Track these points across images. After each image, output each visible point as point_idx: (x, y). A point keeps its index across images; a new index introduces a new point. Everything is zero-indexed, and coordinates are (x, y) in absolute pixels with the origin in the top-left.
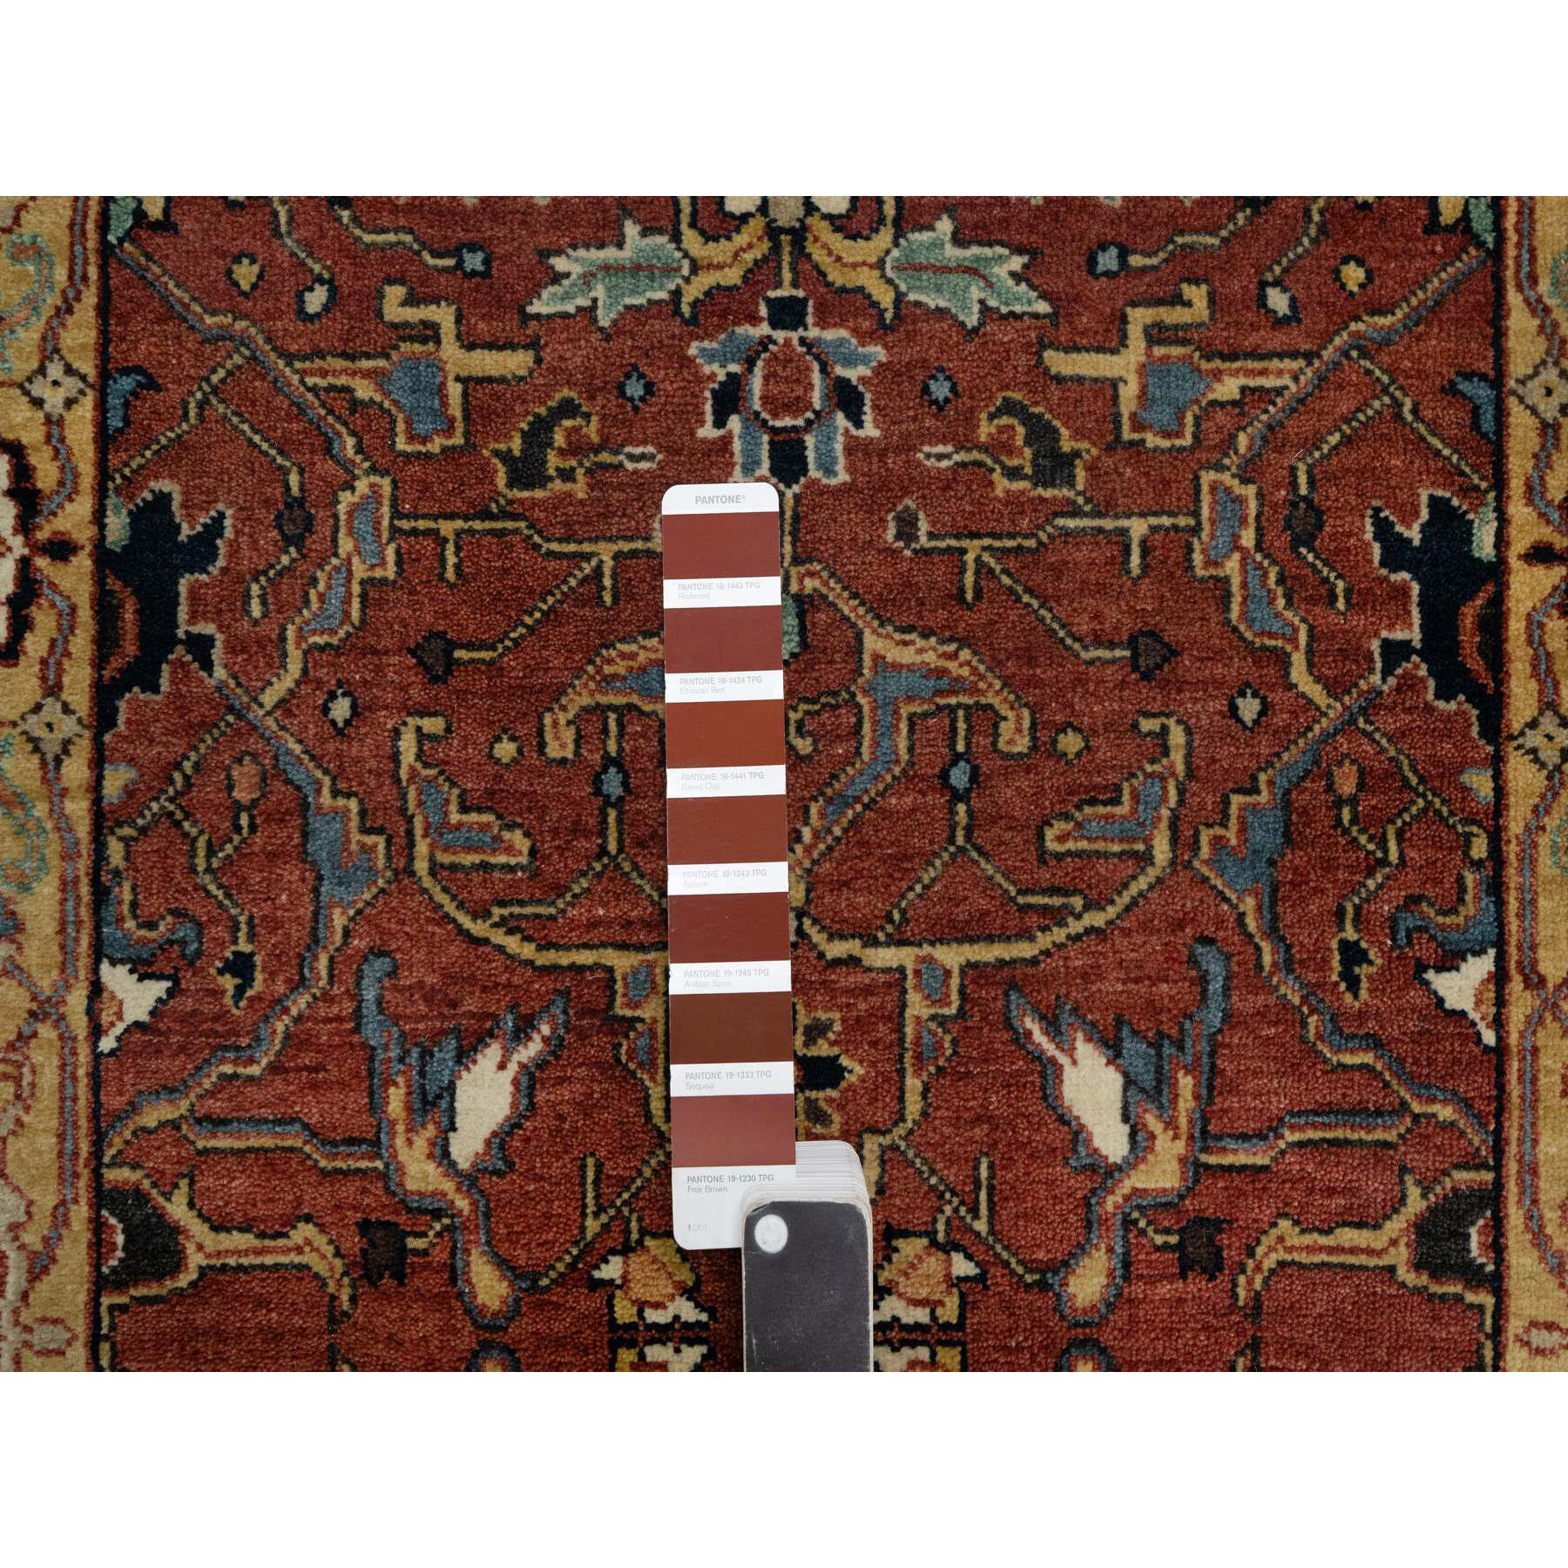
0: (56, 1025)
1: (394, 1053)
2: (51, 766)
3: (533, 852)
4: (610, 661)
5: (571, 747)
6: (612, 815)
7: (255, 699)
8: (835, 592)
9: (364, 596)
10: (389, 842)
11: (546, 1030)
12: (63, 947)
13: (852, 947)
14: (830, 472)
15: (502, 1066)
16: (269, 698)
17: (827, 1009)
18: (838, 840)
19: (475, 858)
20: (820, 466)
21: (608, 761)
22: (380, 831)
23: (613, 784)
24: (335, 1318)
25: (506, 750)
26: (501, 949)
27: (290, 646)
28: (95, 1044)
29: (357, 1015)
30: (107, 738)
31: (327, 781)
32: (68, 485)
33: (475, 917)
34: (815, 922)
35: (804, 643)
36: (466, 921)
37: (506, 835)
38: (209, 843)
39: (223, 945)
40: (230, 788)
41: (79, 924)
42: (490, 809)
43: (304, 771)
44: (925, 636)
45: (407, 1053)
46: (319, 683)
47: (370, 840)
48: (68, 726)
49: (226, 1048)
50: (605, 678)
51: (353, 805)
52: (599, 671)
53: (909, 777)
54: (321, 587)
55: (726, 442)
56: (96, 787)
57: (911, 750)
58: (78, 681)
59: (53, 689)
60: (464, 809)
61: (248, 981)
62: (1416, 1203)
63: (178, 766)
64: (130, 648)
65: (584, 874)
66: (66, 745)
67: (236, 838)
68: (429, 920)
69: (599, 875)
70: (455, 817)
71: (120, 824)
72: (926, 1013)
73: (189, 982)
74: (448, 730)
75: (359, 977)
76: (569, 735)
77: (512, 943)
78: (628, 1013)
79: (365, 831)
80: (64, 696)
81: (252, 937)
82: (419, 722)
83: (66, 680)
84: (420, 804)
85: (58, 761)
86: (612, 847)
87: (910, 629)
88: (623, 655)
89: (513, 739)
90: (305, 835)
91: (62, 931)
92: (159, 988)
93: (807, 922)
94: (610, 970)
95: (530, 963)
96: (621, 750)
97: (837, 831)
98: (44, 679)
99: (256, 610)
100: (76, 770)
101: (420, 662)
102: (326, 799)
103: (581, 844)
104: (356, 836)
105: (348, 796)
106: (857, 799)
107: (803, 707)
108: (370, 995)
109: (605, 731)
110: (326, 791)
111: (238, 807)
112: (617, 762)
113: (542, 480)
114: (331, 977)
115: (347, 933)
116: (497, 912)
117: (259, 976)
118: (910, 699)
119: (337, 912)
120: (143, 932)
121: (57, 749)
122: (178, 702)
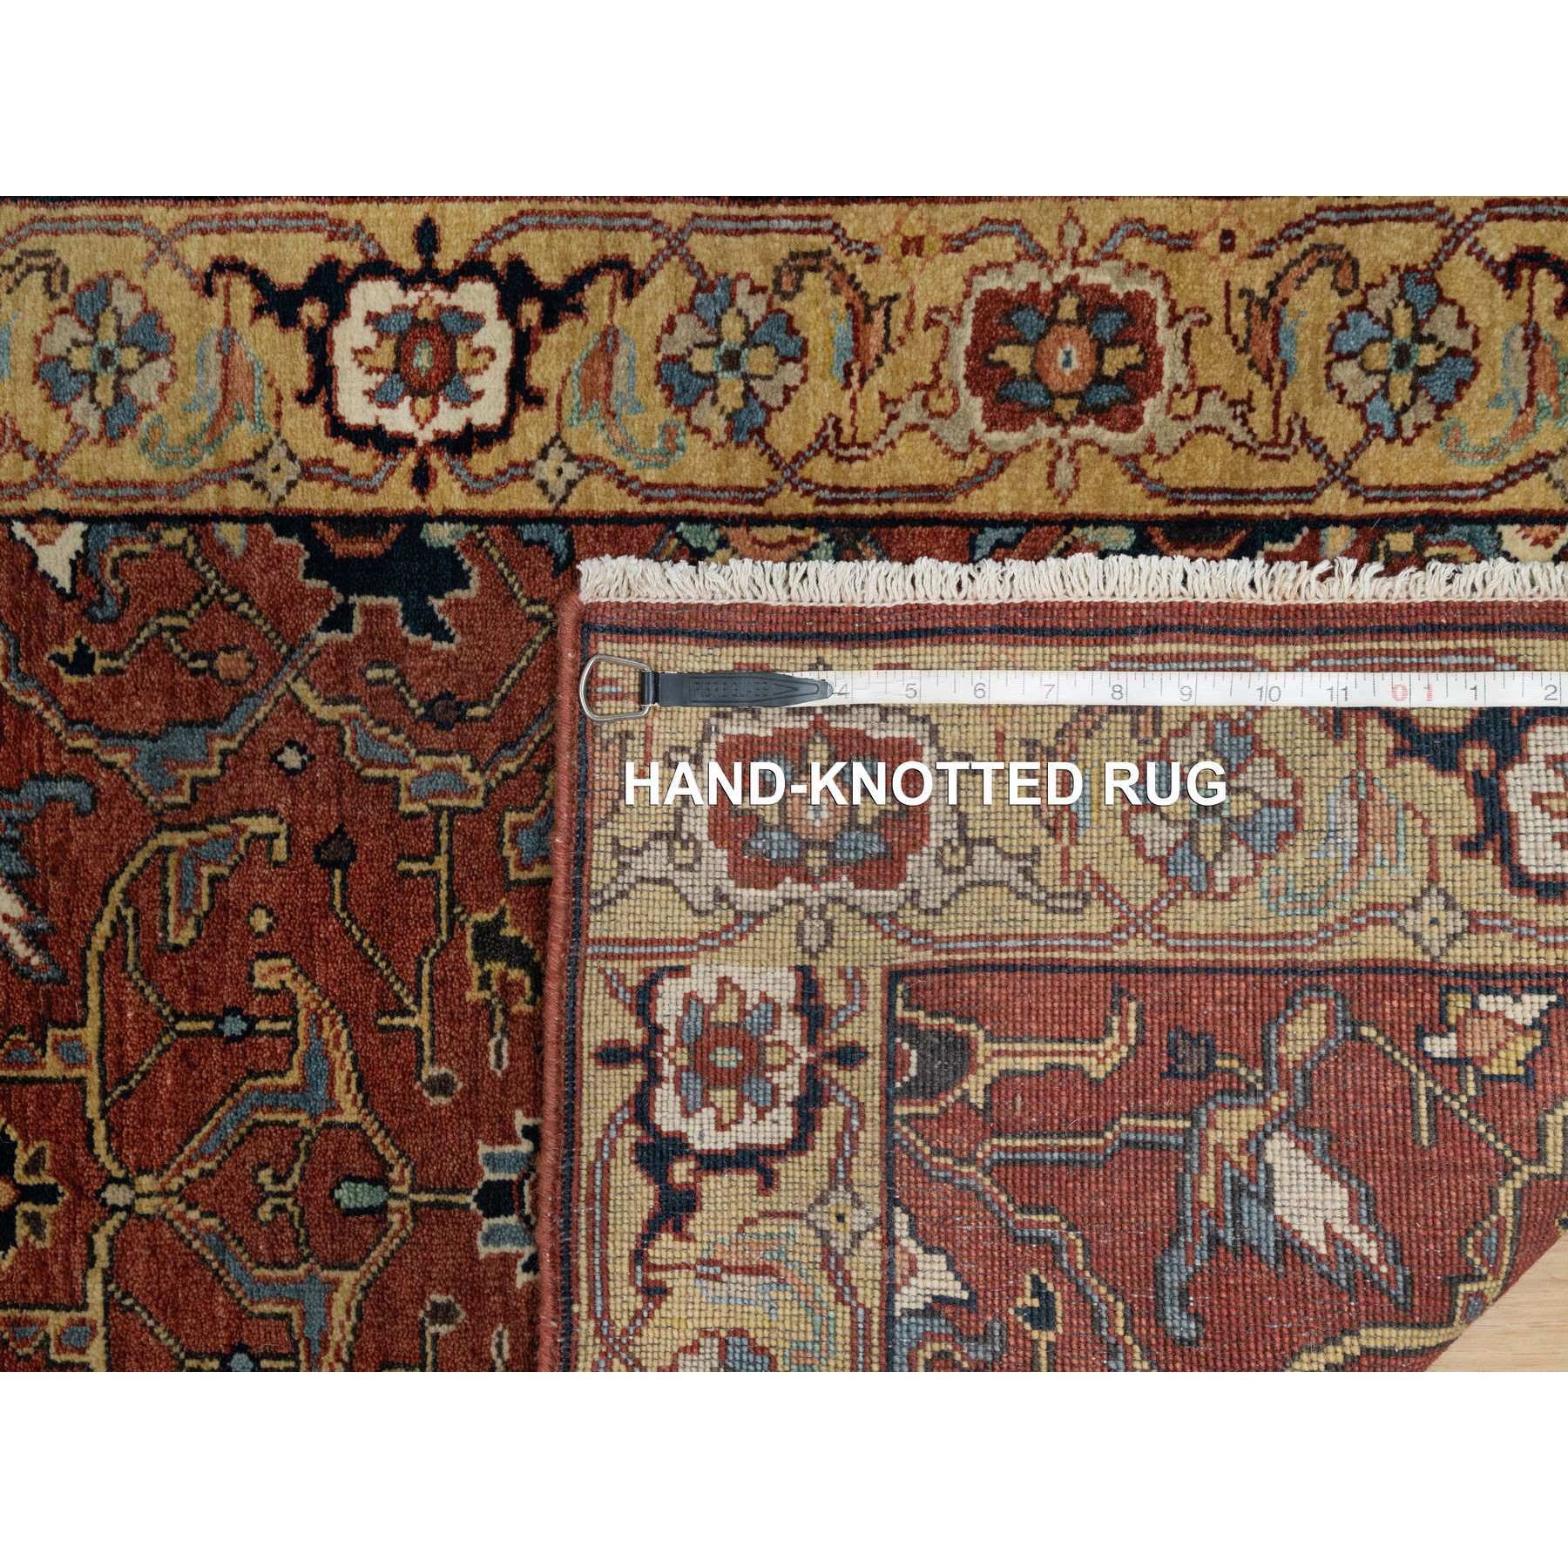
0: (34, 478)
1: (15, 813)
2: (243, 471)
3: (177, 948)
4: (333, 1023)
5: (263, 985)
6: (208, 1025)
7: (299, 675)
8: (390, 1244)
9: (383, 781)
10: (184, 806)
11: (35, 961)
12: (96, 485)
13: (103, 1260)
14: (487, 1239)
15: (6, 918)
16: (301, 688)
17: (53, 1235)
18: (189, 1245)
19: (172, 893)
20: (492, 1230)
21: (251, 1021)
22: (194, 798)
23: (234, 1026)
25: (261, 921)
26: (99, 917)
27: (343, 708)
28: (18, 518)
29: (45, 777)
30: (268, 526)
31: (233, 745)
32: (475, 485)
33: (125, 892)
34: (123, 1223)
35: (349, 1212)
36: (121, 883)
37: (191, 922)
38: (180, 629)
39: (100, 643)
40: (227, 650)
41: (115, 500)
42: (212, 906)
43: (241, 724)
44: (354, 1330)
45: (15, 826)
46: (312, 737)
47: (186, 787)
48: (277, 487)
49: (17, 648)
50: (319, 1018)
51: (214, 771)
52: (325, 1013)
53: (240, 1315)
54: (392, 738)
55: (510, 1137)
56: (227, 516)
57: (262, 1316)
58: (312, 497)
59: (307, 473)
60: (214, 880)
61: (71, 670)
63: (245, 598)
64: (341, 548)
65: (160, 998)
66: (261, 485)
67: (185, 656)
68: (121, 847)
69: (159, 1013)
70: (206, 871)
71: (197, 541)
72: (51, 1330)
73: (72, 609)
74: (277, 864)
75: (75, 779)
76: (272, 983)
77: (104, 928)
78: (49, 1042)
79: (194, 782)
80: (301, 482)
81: (107, 672)
82: (282, 836)
83: (314, 484)
84: (216, 837)
85: (247, 478)
86: (182, 1026)
87: (360, 1317)
88: (337, 1036)
89: (270, 928)
90: (189, 724)
91: (111, 484)
92: (65, 582)
93: (122, 1215)
94: (83, 1024)
95: (88, 947)
96: (261, 1033)
97: (196, 1244)
98: (316, 462)
99: (373, 674)
100: (241, 496)
101: (331, 837)
102: (220, 744)
103: (184, 994)
104: (189, 773)
105: (222, 767)
106: (222, 1264)
107: (296, 1211)
108: (60, 789)
109: (276, 1019)
110: (224, 744)
111: (211, 657)
112: (251, 1031)
113: (481, 959)
114: (74, 751)
115: (110, 766)
116: (129, 913)
117: (74, 680)
118: (303, 1314)
119: (127, 756)
120: (109, 564)
121: (258, 477)
122: (297, 597)
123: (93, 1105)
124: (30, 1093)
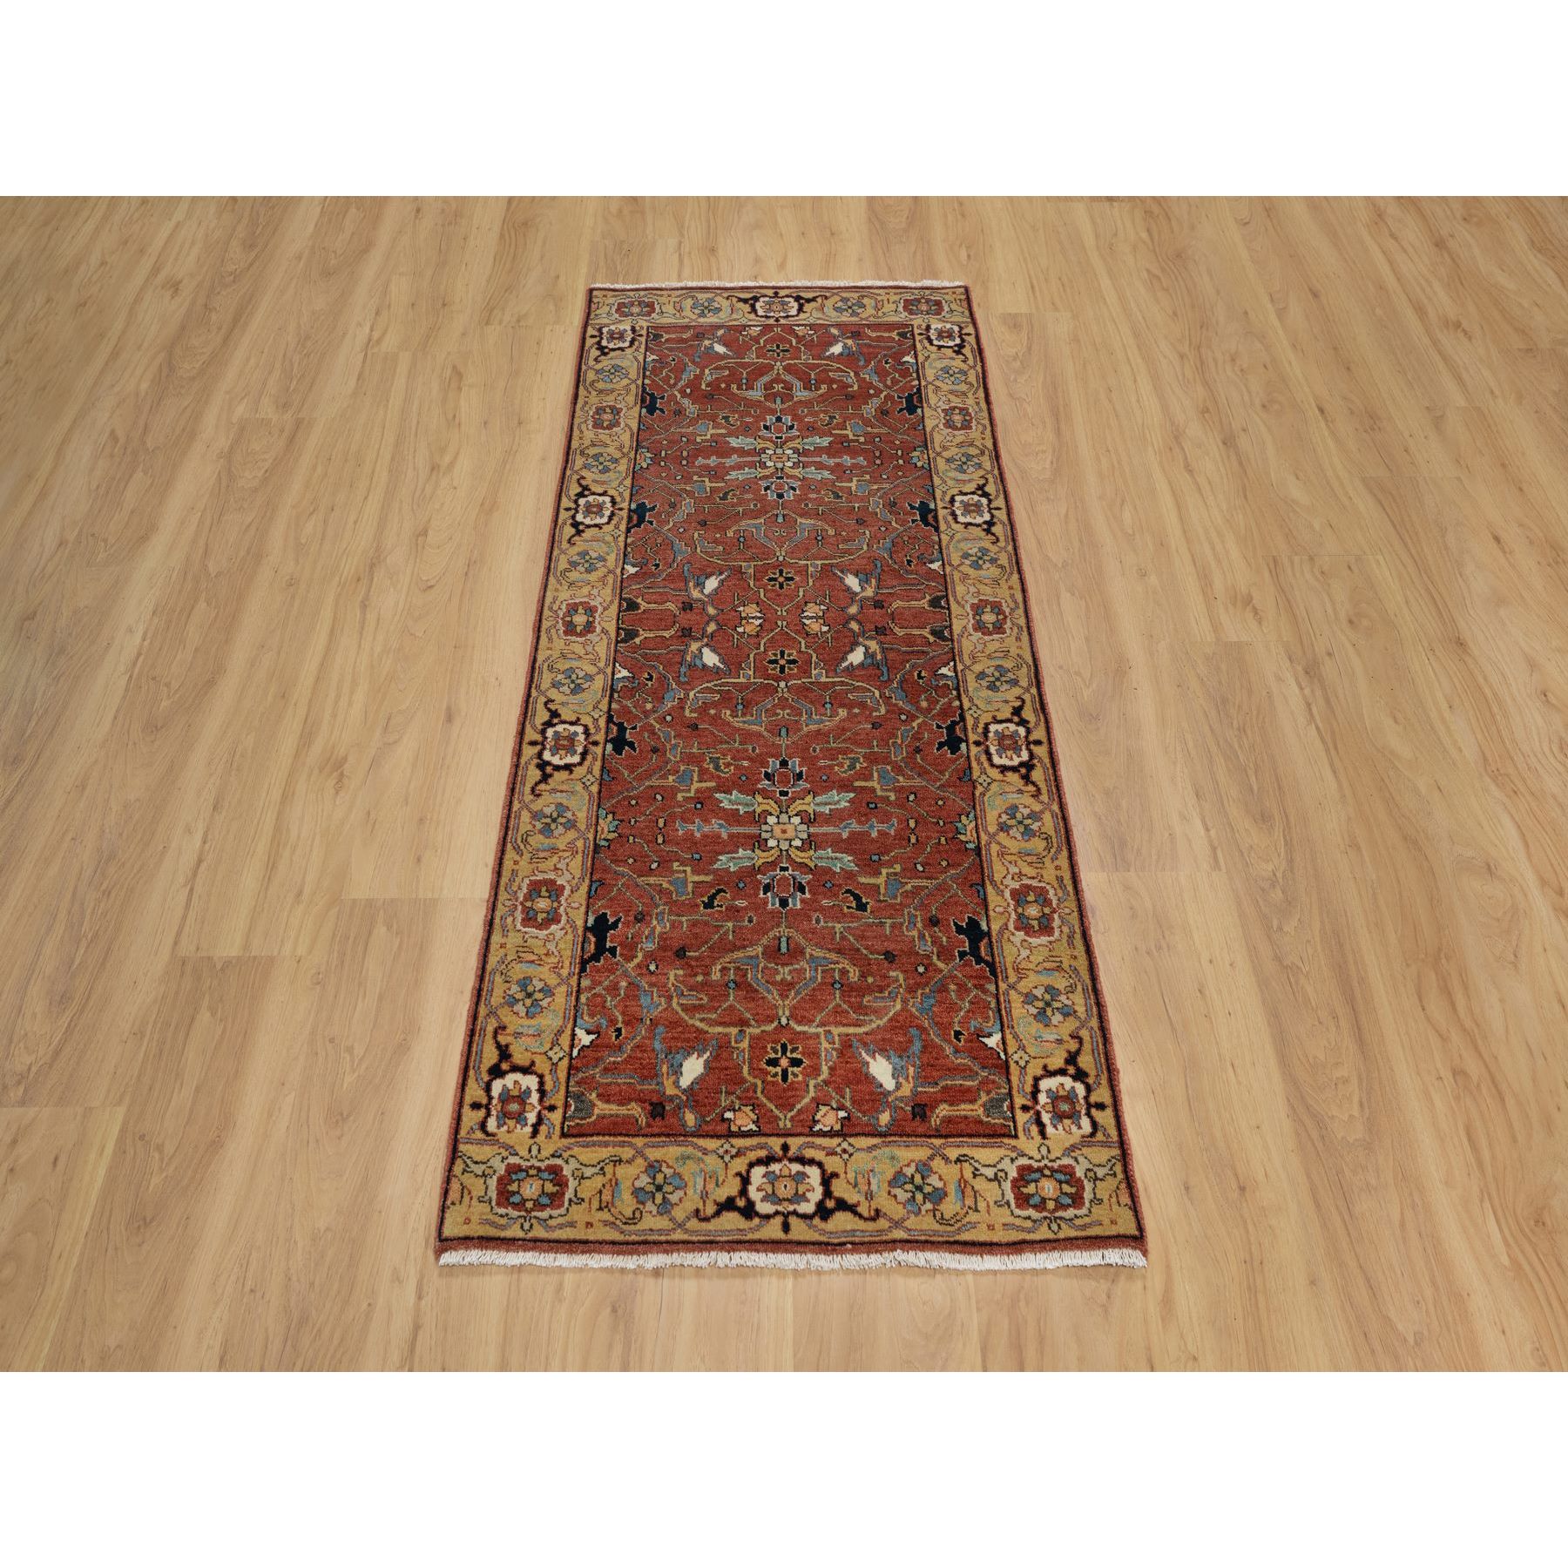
0: (613, 574)
2: (616, 539)
6: (742, 544)
11: (727, 574)
15: (716, 579)
19: (711, 550)
21: (741, 537)
24: (675, 616)
25: (718, 536)
27: (670, 522)
28: (622, 576)
30: (629, 535)
31: (678, 540)
32: (623, 500)
42: (714, 543)
45: (694, 577)
47: (687, 548)
51: (683, 543)
56: (625, 542)
58: (623, 527)
60: (708, 543)
62: (928, 598)
67: (657, 548)
70: (706, 544)
72: (813, 570)
78: (746, 571)
79: (686, 546)
81: (659, 560)
85: (618, 538)
100: (621, 540)
101: (699, 524)
102: (677, 542)
112: (743, 537)
114: (678, 567)
121: (617, 536)
122: (645, 529)
123: (759, 563)
124: (757, 574)
